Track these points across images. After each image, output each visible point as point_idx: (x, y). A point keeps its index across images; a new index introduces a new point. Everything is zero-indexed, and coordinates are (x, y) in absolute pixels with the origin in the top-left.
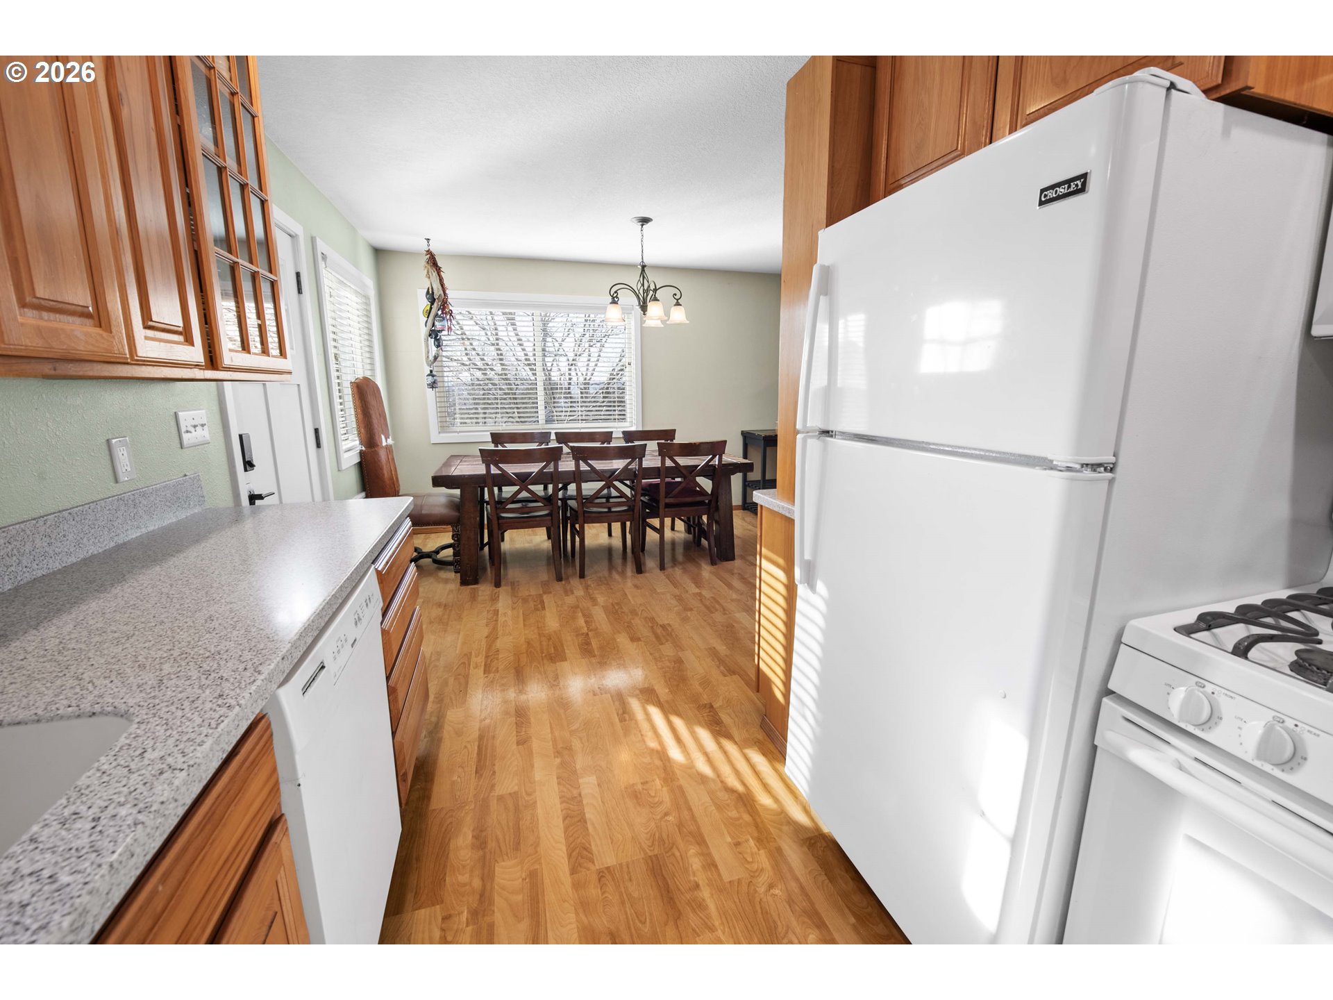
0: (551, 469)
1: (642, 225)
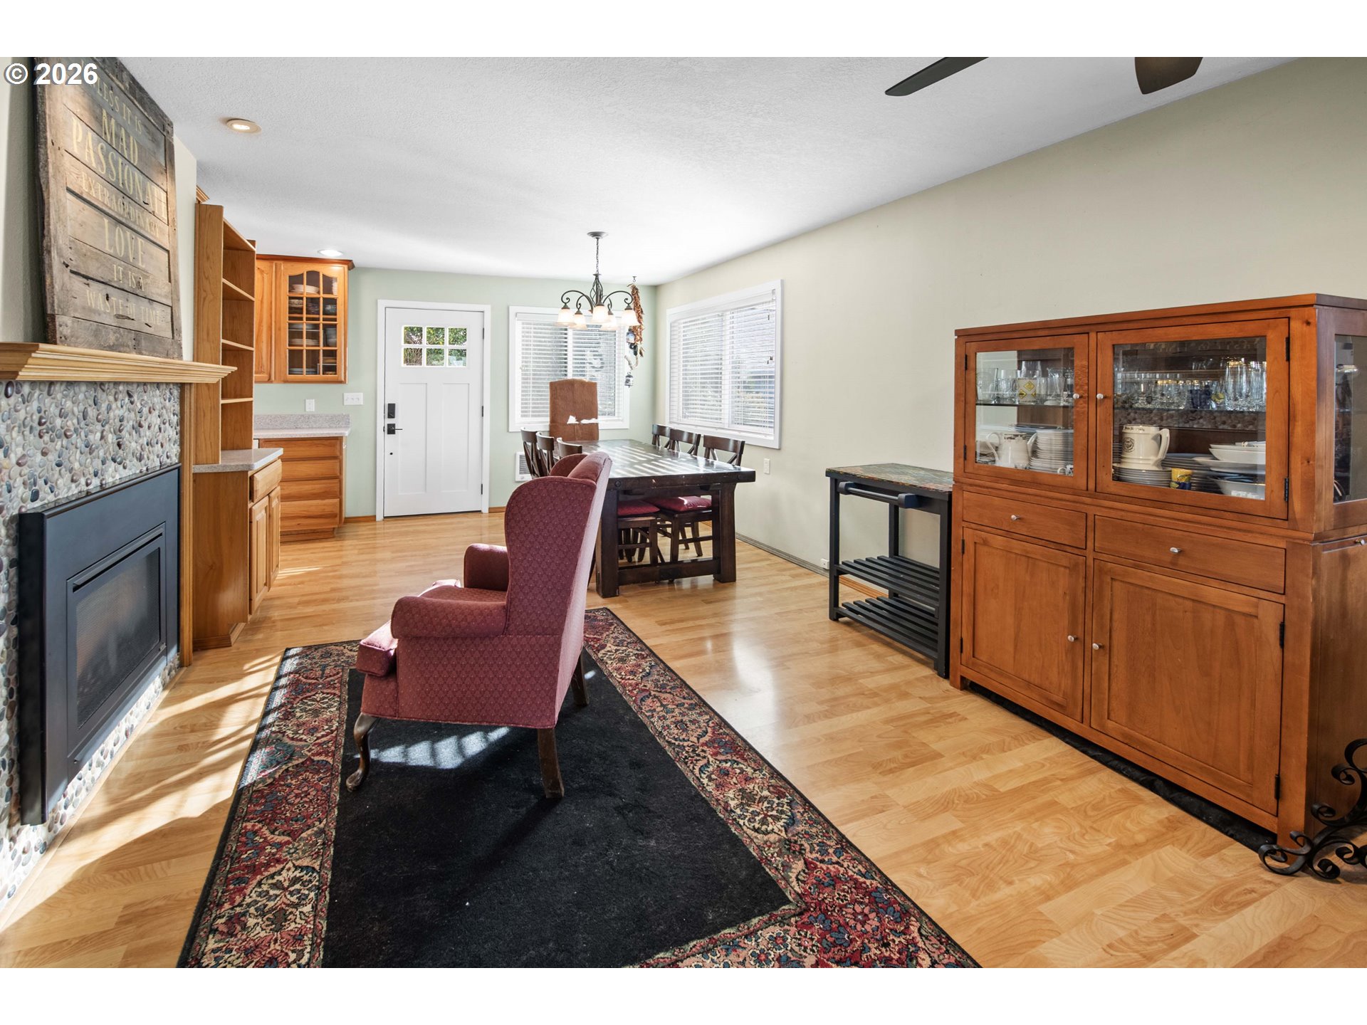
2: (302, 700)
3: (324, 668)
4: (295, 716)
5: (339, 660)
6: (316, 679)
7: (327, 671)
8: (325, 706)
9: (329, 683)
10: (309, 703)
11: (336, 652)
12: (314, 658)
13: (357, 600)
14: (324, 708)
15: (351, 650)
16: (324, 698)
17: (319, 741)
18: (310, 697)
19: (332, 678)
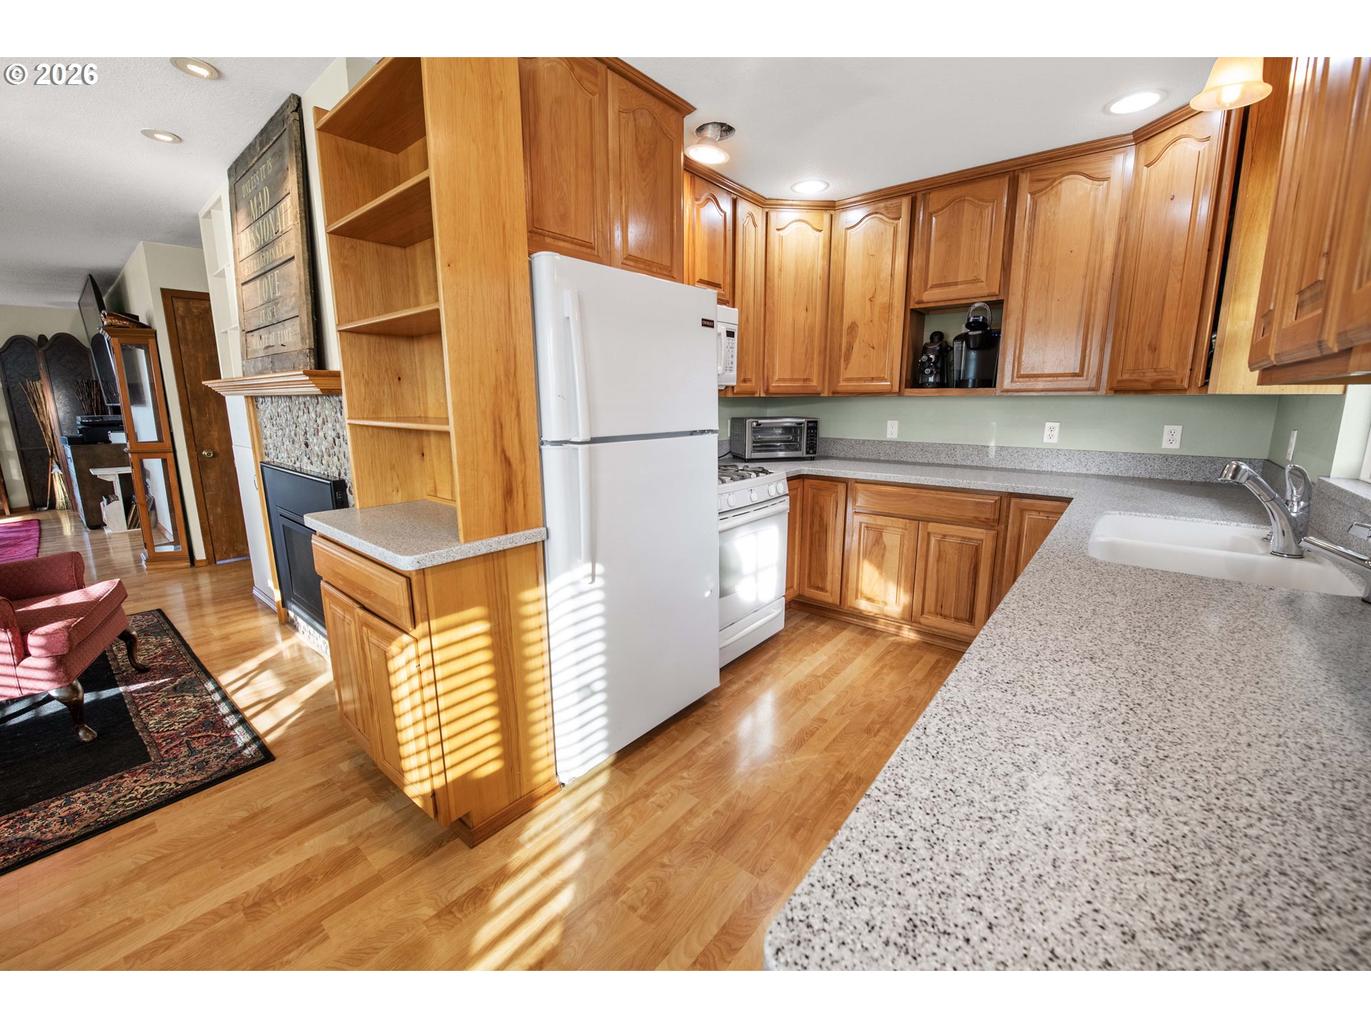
2: (197, 719)
4: (194, 708)
5: (176, 766)
7: (184, 749)
8: (165, 722)
9: (173, 740)
10: (185, 719)
11: (186, 773)
12: (217, 757)
13: (217, 914)
15: (162, 783)
16: (170, 726)
17: (153, 701)
18: (188, 723)
19: (172, 745)
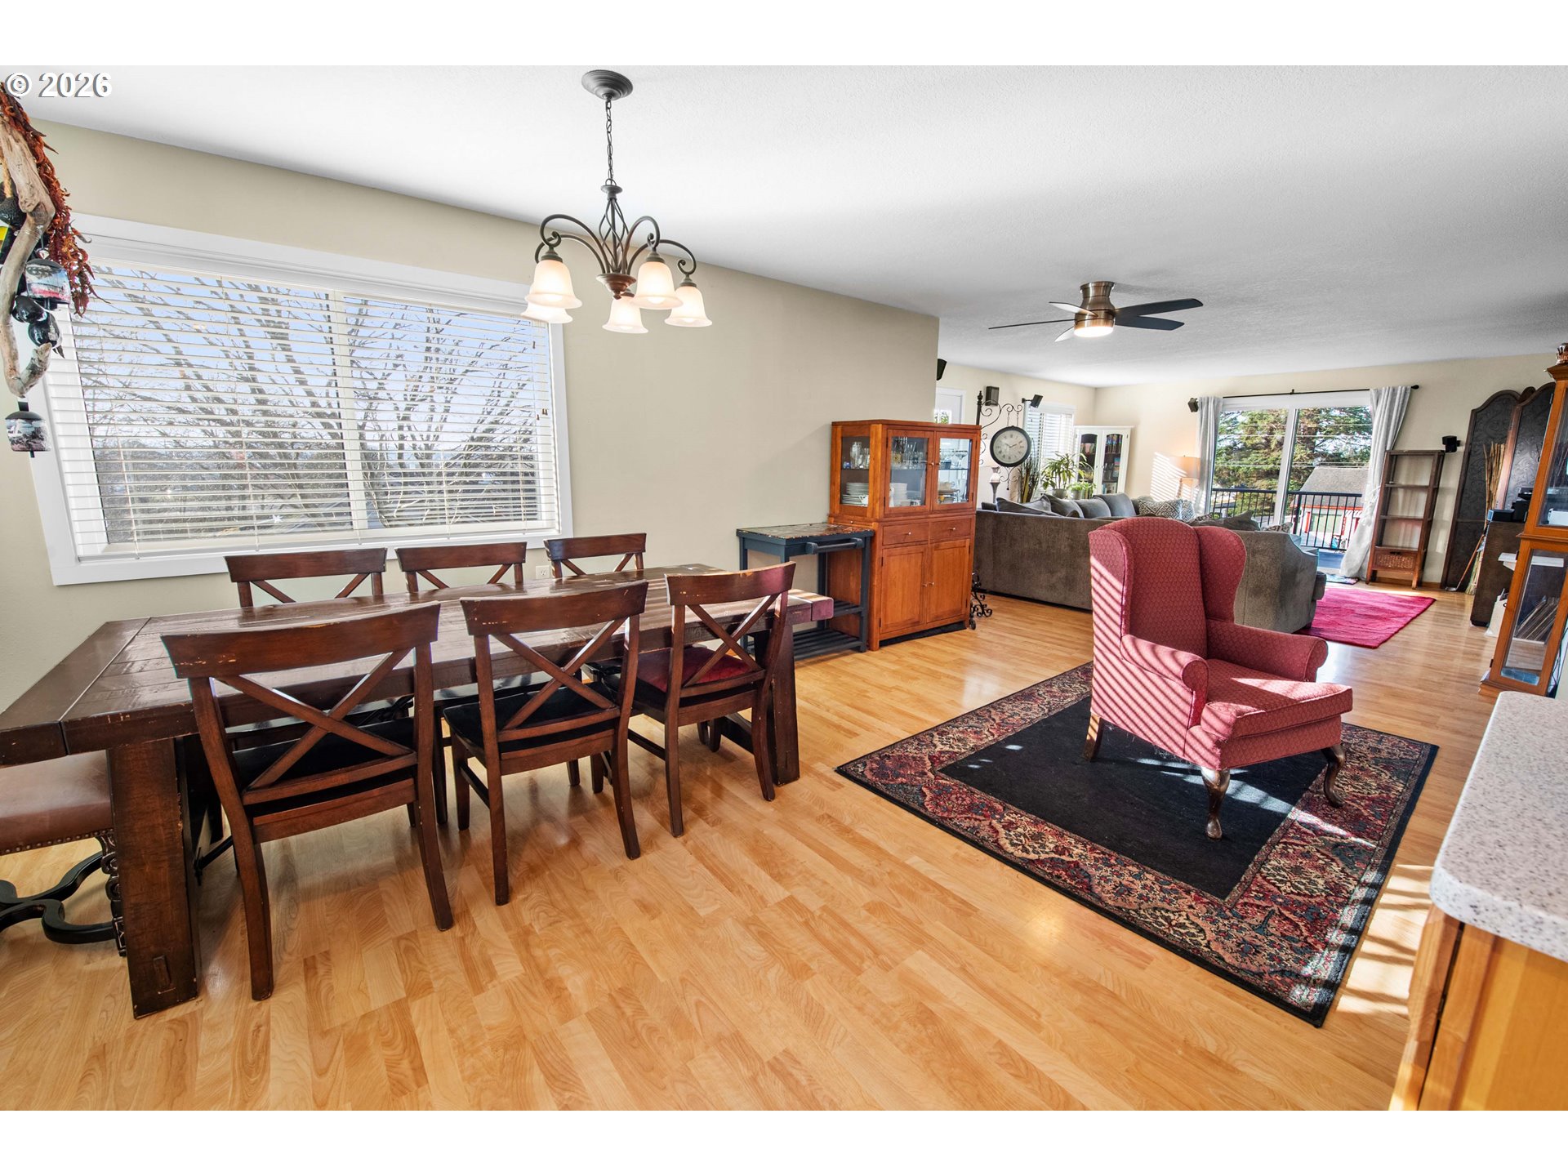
0: (409, 660)
1: (609, 101)
2: (1312, 897)
3: (1262, 927)
4: (1326, 882)
5: (1231, 926)
6: (1281, 914)
7: (1259, 917)
8: (1283, 873)
9: (1265, 898)
10: (1302, 887)
11: (1229, 943)
12: (1272, 957)
14: (1284, 870)
15: (1202, 931)
16: (1281, 881)
17: (1302, 843)
18: (1299, 894)
19: (1258, 902)
